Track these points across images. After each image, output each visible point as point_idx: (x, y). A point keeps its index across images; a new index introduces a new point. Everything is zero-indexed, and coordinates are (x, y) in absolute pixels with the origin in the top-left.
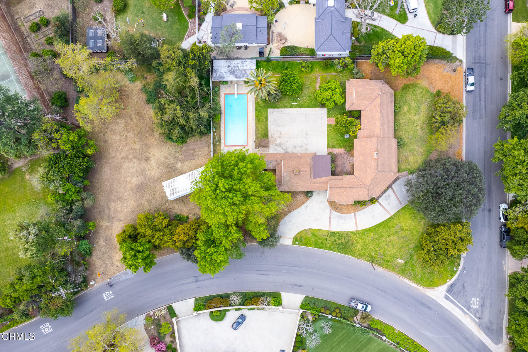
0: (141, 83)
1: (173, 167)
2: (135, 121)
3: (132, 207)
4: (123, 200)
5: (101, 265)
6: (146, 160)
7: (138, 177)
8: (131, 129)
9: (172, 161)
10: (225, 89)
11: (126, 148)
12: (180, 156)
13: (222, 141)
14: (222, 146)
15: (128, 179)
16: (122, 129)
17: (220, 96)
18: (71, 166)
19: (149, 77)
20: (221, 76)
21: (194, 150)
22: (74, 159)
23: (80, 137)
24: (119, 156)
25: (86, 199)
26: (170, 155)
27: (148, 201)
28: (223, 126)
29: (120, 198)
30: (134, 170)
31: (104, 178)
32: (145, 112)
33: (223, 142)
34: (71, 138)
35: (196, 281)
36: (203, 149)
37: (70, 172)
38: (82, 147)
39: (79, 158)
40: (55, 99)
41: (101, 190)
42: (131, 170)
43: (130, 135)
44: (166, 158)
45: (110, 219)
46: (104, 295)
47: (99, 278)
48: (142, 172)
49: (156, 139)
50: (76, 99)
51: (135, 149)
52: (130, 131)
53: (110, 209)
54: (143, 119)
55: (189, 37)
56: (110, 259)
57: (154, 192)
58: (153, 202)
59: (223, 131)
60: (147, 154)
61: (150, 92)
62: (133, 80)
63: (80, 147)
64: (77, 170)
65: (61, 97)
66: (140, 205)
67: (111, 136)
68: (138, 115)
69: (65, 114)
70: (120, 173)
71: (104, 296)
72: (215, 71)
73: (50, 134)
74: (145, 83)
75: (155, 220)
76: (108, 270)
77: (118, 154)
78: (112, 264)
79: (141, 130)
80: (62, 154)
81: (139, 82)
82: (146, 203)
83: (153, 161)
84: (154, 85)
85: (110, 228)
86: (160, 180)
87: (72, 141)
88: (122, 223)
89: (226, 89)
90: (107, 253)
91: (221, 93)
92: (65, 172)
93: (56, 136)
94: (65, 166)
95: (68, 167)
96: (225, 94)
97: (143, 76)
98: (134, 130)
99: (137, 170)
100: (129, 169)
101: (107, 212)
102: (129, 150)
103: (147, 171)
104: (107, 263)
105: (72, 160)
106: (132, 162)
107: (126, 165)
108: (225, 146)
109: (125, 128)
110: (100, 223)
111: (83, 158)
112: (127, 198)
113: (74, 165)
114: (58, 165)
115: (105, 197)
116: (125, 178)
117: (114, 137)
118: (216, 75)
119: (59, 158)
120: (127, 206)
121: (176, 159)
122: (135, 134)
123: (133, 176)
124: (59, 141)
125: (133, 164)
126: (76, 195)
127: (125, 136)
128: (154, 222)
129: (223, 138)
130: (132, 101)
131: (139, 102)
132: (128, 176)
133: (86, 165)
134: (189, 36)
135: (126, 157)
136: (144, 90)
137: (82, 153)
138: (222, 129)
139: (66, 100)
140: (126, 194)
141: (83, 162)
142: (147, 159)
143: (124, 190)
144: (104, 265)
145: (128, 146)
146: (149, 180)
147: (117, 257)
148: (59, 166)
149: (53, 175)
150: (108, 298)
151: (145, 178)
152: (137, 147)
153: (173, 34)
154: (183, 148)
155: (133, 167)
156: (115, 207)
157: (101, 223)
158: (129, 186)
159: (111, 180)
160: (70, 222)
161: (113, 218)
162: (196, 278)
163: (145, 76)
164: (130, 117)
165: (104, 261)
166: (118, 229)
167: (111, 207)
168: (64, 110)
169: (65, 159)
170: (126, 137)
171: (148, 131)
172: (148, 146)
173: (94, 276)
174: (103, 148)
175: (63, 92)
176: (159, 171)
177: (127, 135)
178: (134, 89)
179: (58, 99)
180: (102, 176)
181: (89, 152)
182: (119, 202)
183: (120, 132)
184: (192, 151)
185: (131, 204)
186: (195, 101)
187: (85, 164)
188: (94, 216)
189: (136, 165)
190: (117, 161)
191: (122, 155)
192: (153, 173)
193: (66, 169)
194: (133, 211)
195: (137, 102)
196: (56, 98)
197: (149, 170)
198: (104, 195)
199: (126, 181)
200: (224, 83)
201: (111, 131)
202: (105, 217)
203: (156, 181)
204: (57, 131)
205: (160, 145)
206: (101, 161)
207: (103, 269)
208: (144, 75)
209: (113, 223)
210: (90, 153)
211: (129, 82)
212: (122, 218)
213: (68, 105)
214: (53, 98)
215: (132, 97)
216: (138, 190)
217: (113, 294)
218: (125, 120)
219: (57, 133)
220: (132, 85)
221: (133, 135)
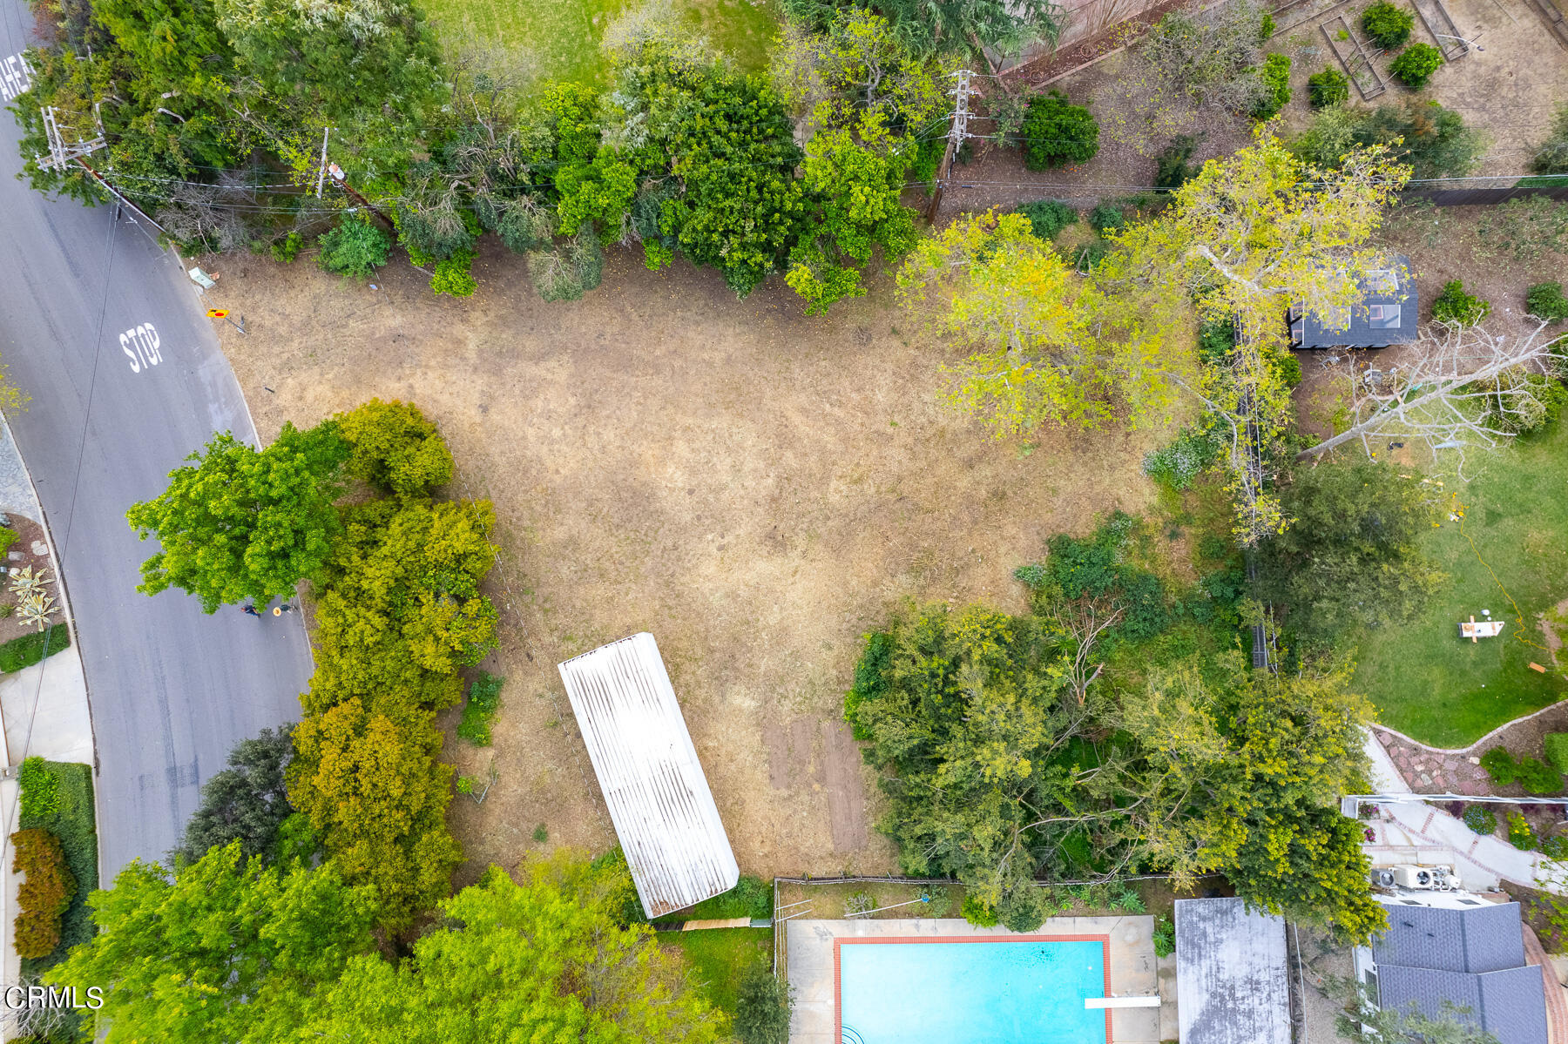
0: (1152, 510)
1: (736, 669)
2: (964, 483)
3: (548, 463)
4: (581, 421)
5: (286, 316)
6: (771, 537)
7: (691, 492)
8: (923, 464)
9: (764, 664)
10: (1130, 938)
11: (830, 439)
12: (787, 705)
13: (863, 928)
14: (837, 928)
15: (681, 447)
16: (923, 420)
17: (1093, 914)
18: (723, 190)
19: (1181, 549)
20: (1198, 948)
21: (822, 778)
22: (756, 203)
23: (871, 228)
24: (792, 405)
25: (567, 255)
26: (796, 655)
27: (573, 543)
28: (942, 933)
29: (589, 407)
30: (725, 478)
31: (691, 334)
32: (1010, 530)
33: (860, 934)
34: (859, 193)
35: (172, 772)
36: (821, 825)
37: (693, 184)
38: (826, 239)
39: (767, 225)
40: (1058, 113)
41: (635, 317)
42: (723, 463)
43: (896, 457)
44: (782, 635)
45: (494, 362)
46: (149, 326)
47: (228, 306)
48: (712, 517)
49: (875, 584)
50: (1063, 206)
51: (824, 480)
52: (914, 457)
53: (539, 358)
54: (975, 522)
55: (1387, 748)
56: (312, 356)
57: (613, 575)
58: (566, 570)
59: (914, 933)
60: (801, 541)
61: (1106, 561)
62: (1162, 472)
63: (823, 230)
64: (703, 216)
65: (1071, 138)
66: (554, 503)
67: (889, 366)
68: (995, 494)
69: (991, 155)
70: (711, 405)
71: (140, 330)
72: (1224, 913)
73: (878, 95)
74: (1152, 530)
75: (445, 600)
76: (263, 349)
77: (803, 399)
78: (288, 367)
79: (918, 508)
80: (778, 149)
81: (1155, 500)
82: (560, 533)
83: (764, 567)
84: (1145, 578)
85: (452, 361)
86: (671, 603)
87: (848, 194)
88: (474, 414)
89: (1131, 945)
90: (339, 344)
91: (1113, 920)
92: (689, 161)
93: (872, 119)
94: (720, 162)
95: (714, 177)
96: (1104, 941)
97: (1187, 519)
98: (918, 475)
99: (723, 487)
100: (729, 450)
101: (531, 344)
102: (823, 451)
103: (720, 541)
104: (295, 344)
105: (754, 194)
106: (762, 465)
107: (748, 437)
108: (839, 943)
109: (930, 432)
110: (478, 314)
111: (767, 247)
112: (591, 440)
113: (728, 203)
114: (724, 128)
115: (601, 335)
116: (687, 429)
117: (885, 380)
118: (1204, 919)
119: (761, 131)
120: (553, 442)
121: (774, 685)
122: (900, 480)
123: (693, 472)
124: (845, 135)
125: (755, 470)
126: (581, 211)
127: (890, 430)
128: (437, 596)
129: (878, 934)
130: (1061, 466)
131: (1058, 502)
132: (697, 445)
133: (731, 259)
134: (1394, 751)
135: (785, 439)
136: (1117, 525)
137: (791, 241)
138: (927, 926)
139: (1056, 160)
140: (609, 435)
141: (743, 246)
142: (776, 541)
143: (629, 425)
144: (283, 330)
145: (841, 448)
146: (675, 548)
147: (320, 389)
148: (718, 132)
149: (669, 107)
150: (131, 346)
151: (682, 530)
152: (837, 491)
153: (1397, 668)
154: (826, 724)
155: (736, 470)
156: (551, 383)
157: (477, 317)
158: (647, 451)
159: (678, 363)
160: (447, 186)
161: (497, 371)
162: (187, 771)
163: (1184, 529)
164: (980, 459)
165: (306, 328)
166: (444, 398)
167: (552, 364)
168: (1008, 149)
169: (755, 160)
170: (885, 439)
171: (913, 547)
172: (840, 545)
173: (238, 282)
174: (833, 330)
175: (1095, 147)
176: (716, 601)
177: (896, 442)
178: (1117, 474)
179: (1059, 126)
180: (697, 323)
181: (800, 276)
182: (572, 401)
183: (909, 408)
184: (811, 769)
185: (561, 461)
186: (1067, 804)
187: (737, 255)
188: (510, 284)
189: (750, 483)
190: (769, 393)
191: (796, 419)
192: (709, 568)
193: (704, 169)
194: (526, 472)
195: (1055, 491)
196: (1065, 120)
197: (721, 548)
198: (608, 329)
199: (670, 438)
200: (1162, 938)
201: (914, 364)
202: (507, 335)
203: (667, 584)
204: (897, 125)
205: (845, 604)
206: (769, 320)
207: (268, 323)
208: (1189, 523)
209: (475, 370)
210: (791, 278)
211: (1150, 448)
212: (495, 417)
213: (1032, 169)
214: (1063, 103)
215: (1078, 468)
216: (624, 495)
217: (149, 372)
218: (969, 432)
219: (883, 124)
220: (1136, 468)
221: (895, 468)
